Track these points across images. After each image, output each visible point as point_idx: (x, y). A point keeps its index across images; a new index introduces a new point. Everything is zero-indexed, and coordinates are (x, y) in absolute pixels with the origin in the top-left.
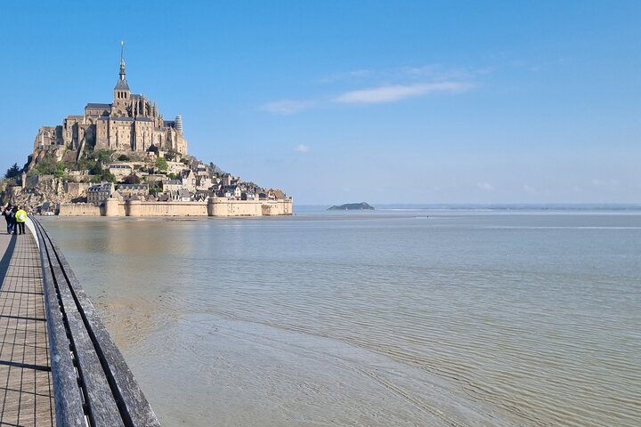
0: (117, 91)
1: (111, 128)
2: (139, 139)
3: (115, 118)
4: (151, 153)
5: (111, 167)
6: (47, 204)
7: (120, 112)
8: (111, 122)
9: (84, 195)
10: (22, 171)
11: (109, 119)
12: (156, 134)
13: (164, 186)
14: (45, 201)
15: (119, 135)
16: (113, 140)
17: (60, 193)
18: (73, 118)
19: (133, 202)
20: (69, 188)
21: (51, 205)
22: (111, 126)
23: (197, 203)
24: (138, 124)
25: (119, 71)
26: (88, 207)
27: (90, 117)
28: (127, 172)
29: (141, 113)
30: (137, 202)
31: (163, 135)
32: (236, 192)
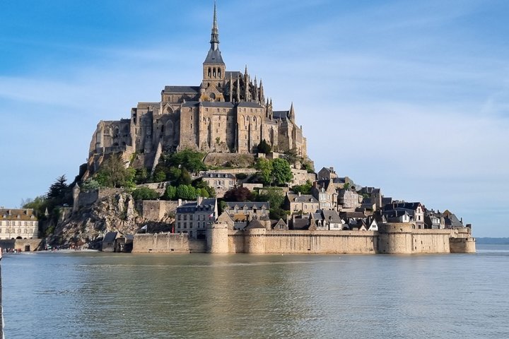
0: (207, 67)
1: (201, 119)
2: (242, 133)
3: (207, 103)
4: (261, 155)
5: (205, 175)
6: (113, 235)
7: (213, 96)
8: (202, 109)
9: (168, 221)
10: (73, 185)
11: (198, 105)
12: (267, 127)
13: (292, 205)
14: (109, 229)
15: (213, 128)
16: (203, 137)
17: (130, 217)
18: (146, 106)
19: (255, 231)
20: (145, 208)
21: (118, 236)
22: (202, 116)
23: (360, 233)
24: (241, 111)
25: (210, 39)
26: (178, 240)
27: (168, 105)
28: (228, 184)
29: (243, 97)
30: (261, 231)
31: (276, 129)
32: (417, 214)
